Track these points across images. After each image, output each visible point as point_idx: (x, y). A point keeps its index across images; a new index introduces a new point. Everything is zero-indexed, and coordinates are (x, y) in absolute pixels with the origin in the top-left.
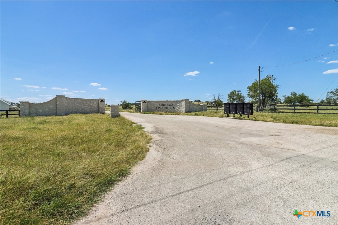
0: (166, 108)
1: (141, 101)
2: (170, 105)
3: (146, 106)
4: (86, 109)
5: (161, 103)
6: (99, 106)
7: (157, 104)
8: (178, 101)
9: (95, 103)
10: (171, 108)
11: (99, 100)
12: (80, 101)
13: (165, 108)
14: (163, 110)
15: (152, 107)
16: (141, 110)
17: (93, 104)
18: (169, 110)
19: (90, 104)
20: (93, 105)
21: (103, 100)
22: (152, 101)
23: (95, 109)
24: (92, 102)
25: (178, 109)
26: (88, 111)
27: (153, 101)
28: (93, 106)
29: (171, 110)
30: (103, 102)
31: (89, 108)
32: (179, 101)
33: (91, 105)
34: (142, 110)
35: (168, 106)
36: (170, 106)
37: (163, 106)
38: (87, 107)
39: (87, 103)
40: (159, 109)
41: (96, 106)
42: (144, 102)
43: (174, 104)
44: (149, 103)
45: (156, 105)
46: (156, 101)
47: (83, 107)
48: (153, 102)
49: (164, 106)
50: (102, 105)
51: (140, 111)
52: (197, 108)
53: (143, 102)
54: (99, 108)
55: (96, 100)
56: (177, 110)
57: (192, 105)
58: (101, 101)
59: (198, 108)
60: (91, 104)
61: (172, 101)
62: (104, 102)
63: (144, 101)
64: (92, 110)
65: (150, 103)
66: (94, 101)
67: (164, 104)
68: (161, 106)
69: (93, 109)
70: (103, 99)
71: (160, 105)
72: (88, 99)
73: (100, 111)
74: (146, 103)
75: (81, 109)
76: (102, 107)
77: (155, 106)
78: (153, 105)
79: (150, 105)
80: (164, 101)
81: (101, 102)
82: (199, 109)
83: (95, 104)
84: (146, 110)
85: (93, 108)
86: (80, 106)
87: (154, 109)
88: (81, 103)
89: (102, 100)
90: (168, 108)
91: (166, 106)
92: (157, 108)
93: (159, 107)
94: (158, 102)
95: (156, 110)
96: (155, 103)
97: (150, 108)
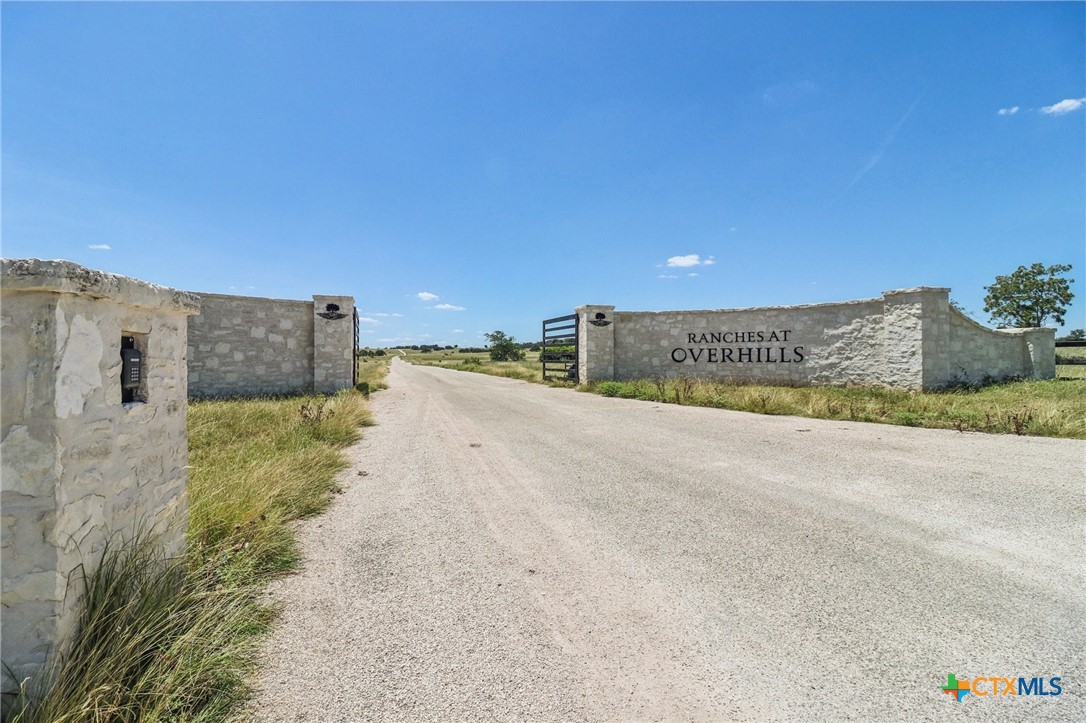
0: (735, 355)
1: (577, 317)
2: (767, 336)
3: (610, 343)
4: (213, 363)
5: (701, 327)
6: (312, 343)
7: (674, 332)
8: (835, 306)
9: (286, 324)
10: (775, 354)
11: (311, 306)
13: (727, 357)
14: (713, 367)
15: (646, 347)
16: (576, 367)
17: (273, 329)
18: (757, 370)
19: (247, 333)
20: (273, 337)
21: (336, 308)
22: (643, 315)
23: (286, 367)
24: (261, 315)
25: (832, 366)
26: (231, 378)
27: (652, 315)
28: (272, 345)
29: (771, 366)
30: (340, 316)
31: (239, 356)
32: (847, 304)
33: (258, 340)
34: (583, 371)
35: (754, 346)
36: (765, 344)
37: (719, 346)
38: (223, 348)
39: (225, 322)
40: (690, 361)
41: (292, 343)
42: (600, 319)
43: (798, 327)
44: (625, 328)
45: (668, 335)
46: (667, 314)
48: (647, 321)
49: (723, 344)
50: (332, 336)
51: (573, 376)
52: (993, 352)
53: (593, 317)
54: (311, 358)
55: (292, 305)
56: (823, 368)
58: (323, 310)
59: (1001, 357)
60: (258, 333)
61: (781, 310)
62: (346, 324)
63: (600, 316)
64: (260, 370)
65: (631, 325)
66: (278, 311)
67: (724, 329)
68: (704, 345)
69: (269, 365)
70: (340, 298)
71: (692, 338)
72: (231, 298)
73: (320, 375)
74: (611, 327)
76: (328, 349)
77: (665, 343)
78: (653, 337)
79: (630, 340)
80: (723, 312)
81: (324, 316)
82: (1003, 365)
83: (287, 334)
84: (611, 370)
85: (268, 355)
87: (656, 361)
89: (332, 307)
90: (754, 357)
91: (735, 347)
92: (676, 355)
93: (686, 347)
94: (680, 318)
95: (669, 366)
96: (665, 327)
97: (630, 354)
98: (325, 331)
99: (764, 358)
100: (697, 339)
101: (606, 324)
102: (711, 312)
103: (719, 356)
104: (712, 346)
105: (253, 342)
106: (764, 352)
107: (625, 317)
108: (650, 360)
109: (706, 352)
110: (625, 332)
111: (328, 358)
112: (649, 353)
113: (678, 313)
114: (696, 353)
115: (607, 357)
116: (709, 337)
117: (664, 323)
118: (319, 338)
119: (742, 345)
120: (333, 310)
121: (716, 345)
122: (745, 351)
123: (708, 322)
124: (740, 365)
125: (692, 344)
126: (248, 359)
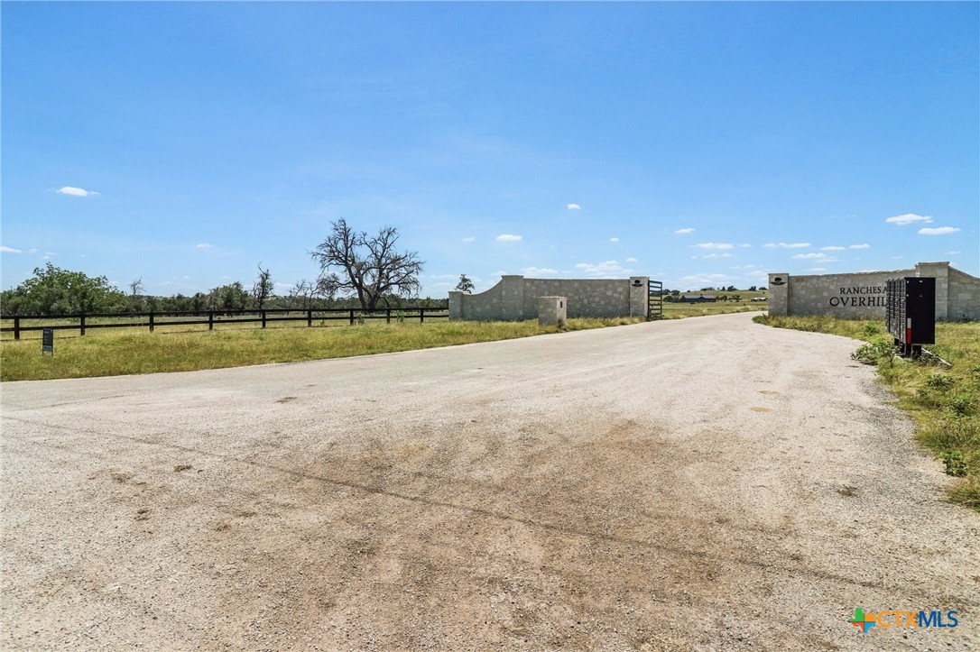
0: (866, 302)
2: (883, 289)
3: (785, 295)
4: (594, 305)
5: (848, 284)
6: (629, 297)
7: (832, 287)
9: (620, 289)
11: (629, 281)
12: (576, 285)
13: (862, 303)
14: (854, 308)
15: (813, 297)
17: (615, 292)
18: (877, 312)
19: (605, 293)
20: (615, 295)
21: (639, 282)
22: (812, 277)
23: (620, 307)
24: (610, 286)
26: (600, 311)
27: (818, 277)
28: (615, 298)
29: (884, 308)
30: (640, 285)
31: (602, 303)
35: (876, 295)
36: (881, 295)
37: (857, 295)
38: (597, 299)
39: (598, 290)
40: (841, 305)
41: (622, 297)
44: (797, 286)
45: (828, 289)
46: (828, 276)
47: (586, 301)
48: (814, 281)
49: (860, 295)
50: (637, 294)
53: (773, 280)
54: (629, 303)
55: (622, 281)
57: (969, 287)
58: (634, 283)
60: (609, 293)
61: (888, 273)
62: (642, 287)
64: (610, 308)
65: (803, 284)
66: (617, 284)
67: (861, 285)
68: (849, 295)
69: (613, 306)
70: (641, 277)
71: (842, 291)
72: (600, 280)
73: (632, 310)
74: (785, 285)
75: (578, 306)
76: (636, 299)
77: (825, 294)
78: (818, 291)
79: (803, 292)
80: (860, 274)
81: (634, 285)
83: (620, 293)
84: (785, 310)
85: (613, 302)
86: (576, 298)
87: (820, 305)
88: (581, 291)
89: (637, 282)
90: (876, 303)
91: (866, 296)
92: (833, 302)
93: (838, 297)
94: (835, 278)
95: (829, 309)
96: (826, 284)
97: (803, 301)
98: (634, 291)
99: (880, 304)
100: (846, 291)
101: (783, 283)
102: (853, 275)
103: (858, 302)
104: (854, 296)
105: (608, 297)
106: (881, 299)
107: (800, 279)
108: (816, 305)
109: (850, 299)
110: (800, 288)
111: (635, 303)
112: (815, 300)
113: (834, 275)
114: (845, 300)
115: (782, 303)
116: (852, 290)
117: (826, 281)
118: (632, 295)
119: (871, 295)
120: (637, 283)
121: (856, 295)
122: (871, 299)
123: (852, 281)
124: (869, 307)
125: (843, 295)
126: (606, 304)
